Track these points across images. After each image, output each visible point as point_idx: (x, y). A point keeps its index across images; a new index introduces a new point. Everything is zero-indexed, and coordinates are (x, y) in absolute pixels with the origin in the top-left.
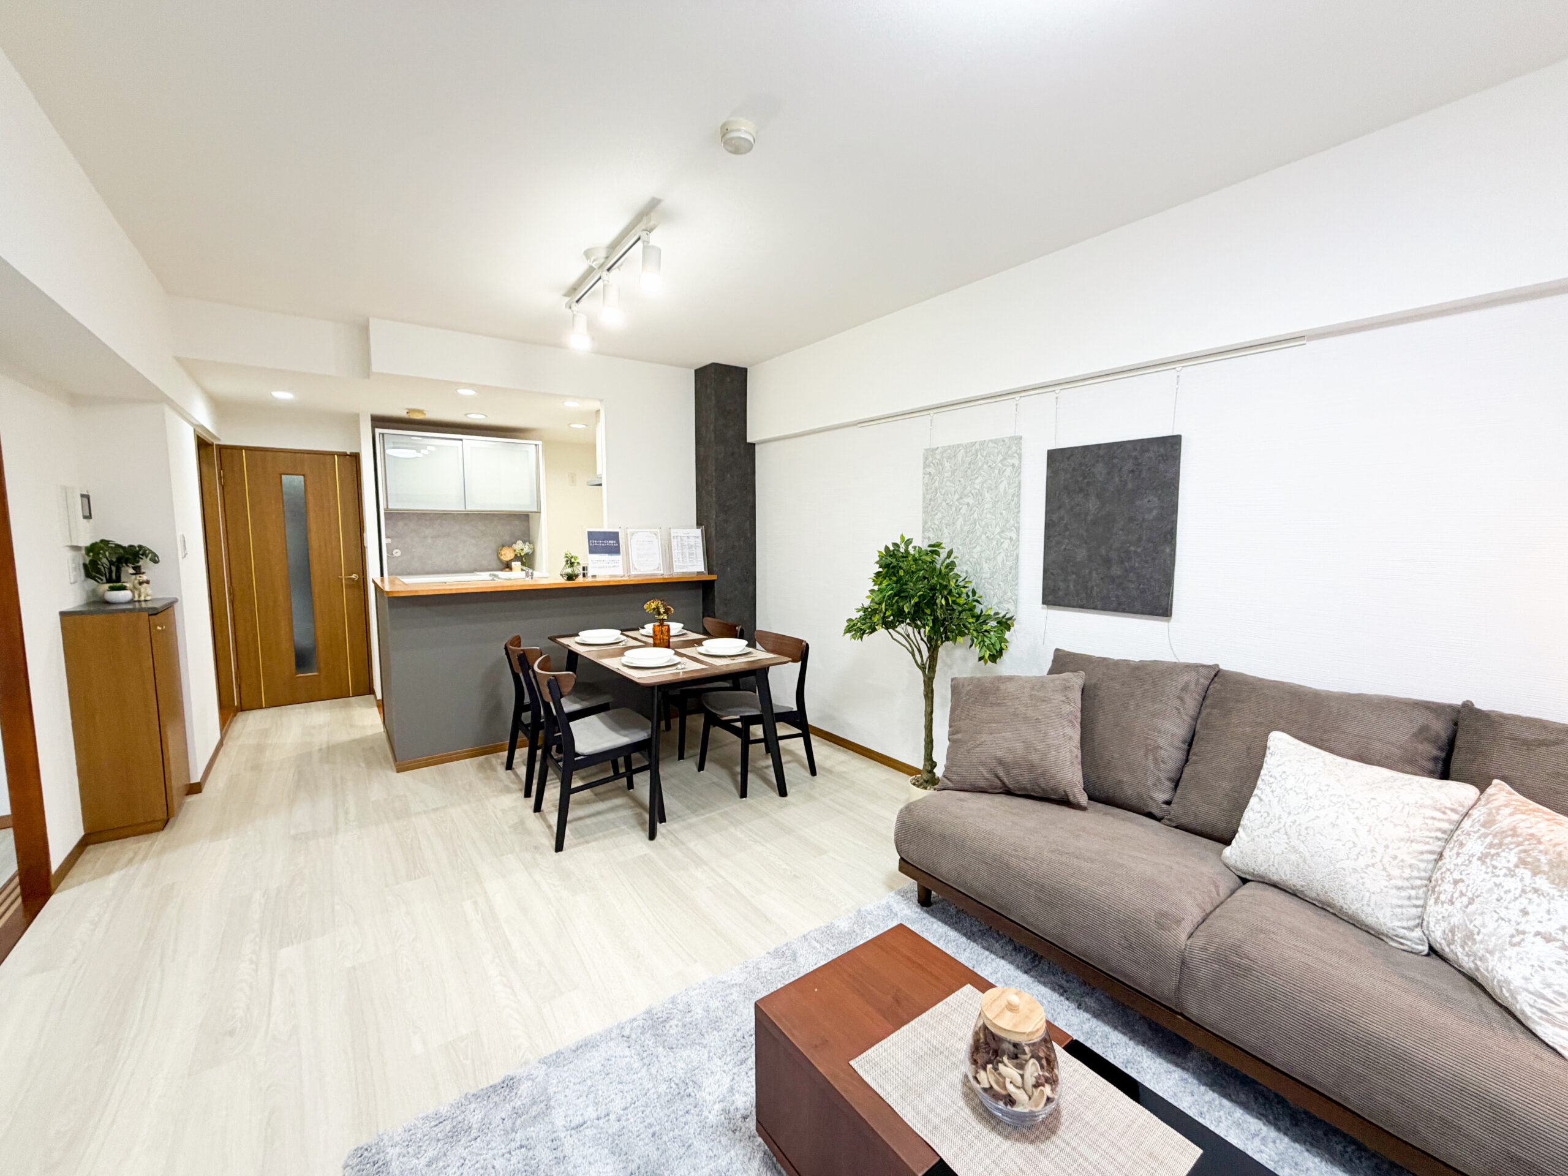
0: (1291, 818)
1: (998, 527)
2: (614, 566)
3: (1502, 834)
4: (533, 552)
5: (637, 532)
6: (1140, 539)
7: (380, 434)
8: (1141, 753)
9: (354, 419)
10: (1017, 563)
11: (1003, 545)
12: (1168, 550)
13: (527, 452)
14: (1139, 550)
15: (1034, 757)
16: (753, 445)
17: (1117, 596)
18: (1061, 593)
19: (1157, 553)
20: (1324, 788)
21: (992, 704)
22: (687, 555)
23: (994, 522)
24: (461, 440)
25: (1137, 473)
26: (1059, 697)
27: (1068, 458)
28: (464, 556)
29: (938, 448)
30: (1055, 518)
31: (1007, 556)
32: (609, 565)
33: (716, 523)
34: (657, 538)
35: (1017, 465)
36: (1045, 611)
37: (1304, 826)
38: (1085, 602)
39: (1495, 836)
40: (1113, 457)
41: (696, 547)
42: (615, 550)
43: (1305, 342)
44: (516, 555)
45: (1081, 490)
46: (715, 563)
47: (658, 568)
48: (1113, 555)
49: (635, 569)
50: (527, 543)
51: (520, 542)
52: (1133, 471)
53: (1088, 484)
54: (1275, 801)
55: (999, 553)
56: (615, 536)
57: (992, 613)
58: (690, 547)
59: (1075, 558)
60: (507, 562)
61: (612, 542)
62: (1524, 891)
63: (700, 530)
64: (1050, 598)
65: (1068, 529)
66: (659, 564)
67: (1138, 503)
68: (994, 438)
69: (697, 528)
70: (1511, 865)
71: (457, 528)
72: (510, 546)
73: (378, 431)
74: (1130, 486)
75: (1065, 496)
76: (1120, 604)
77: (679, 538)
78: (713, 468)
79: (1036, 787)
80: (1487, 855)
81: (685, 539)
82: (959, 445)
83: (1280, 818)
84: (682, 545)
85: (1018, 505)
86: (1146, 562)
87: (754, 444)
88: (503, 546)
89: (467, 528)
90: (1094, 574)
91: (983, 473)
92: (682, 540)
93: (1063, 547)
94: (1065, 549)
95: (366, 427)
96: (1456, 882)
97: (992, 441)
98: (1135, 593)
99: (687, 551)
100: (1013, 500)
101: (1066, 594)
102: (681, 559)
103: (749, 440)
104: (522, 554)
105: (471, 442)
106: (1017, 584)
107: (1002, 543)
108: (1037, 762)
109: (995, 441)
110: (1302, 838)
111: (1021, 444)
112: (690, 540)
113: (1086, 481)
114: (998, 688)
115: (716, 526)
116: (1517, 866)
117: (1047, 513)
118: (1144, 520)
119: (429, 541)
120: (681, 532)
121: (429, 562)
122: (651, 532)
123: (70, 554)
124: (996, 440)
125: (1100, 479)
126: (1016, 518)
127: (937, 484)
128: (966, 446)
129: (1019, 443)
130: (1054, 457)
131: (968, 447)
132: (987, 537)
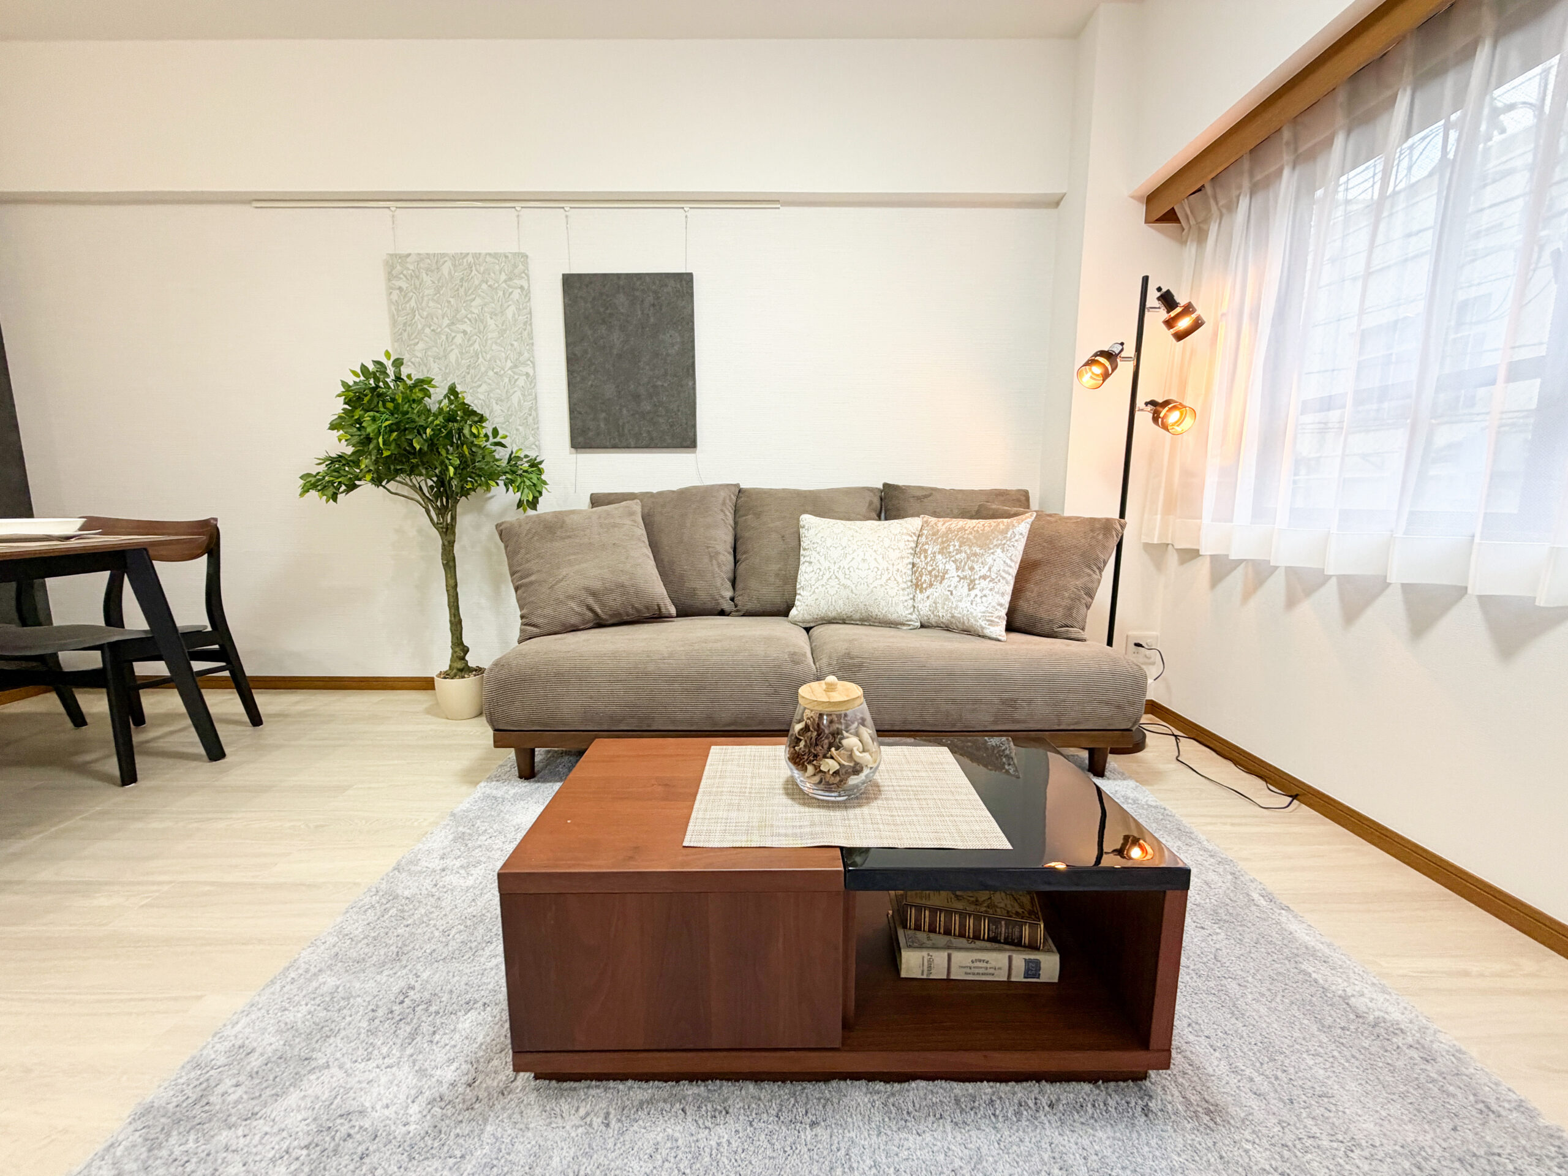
0: (837, 566)
1: (509, 361)
3: (946, 534)
6: (666, 374)
8: (706, 560)
10: (536, 402)
11: (517, 383)
12: (690, 384)
14: (666, 385)
15: (624, 579)
17: (649, 432)
18: (590, 434)
19: (682, 386)
20: (851, 539)
21: (562, 538)
23: (503, 354)
25: (658, 307)
26: (628, 522)
27: (587, 286)
29: (409, 255)
30: (578, 350)
31: (524, 395)
35: (526, 288)
36: (575, 456)
37: (846, 567)
38: (617, 440)
39: (943, 537)
40: (634, 289)
43: (779, 206)
45: (604, 322)
48: (642, 391)
52: (654, 305)
53: (611, 315)
54: (822, 559)
55: (515, 392)
57: (522, 456)
59: (603, 395)
62: (968, 558)
64: (581, 439)
65: (594, 364)
67: (661, 337)
68: (492, 252)
70: (957, 547)
74: (652, 320)
75: (587, 328)
76: (652, 439)
79: (630, 611)
80: (943, 549)
82: (443, 255)
83: (829, 568)
85: (531, 336)
86: (673, 396)
90: (624, 411)
91: (482, 294)
93: (590, 383)
94: (592, 386)
96: (930, 572)
97: (490, 254)
98: (665, 427)
100: (525, 330)
101: (598, 434)
106: (538, 428)
107: (516, 380)
108: (627, 583)
109: (495, 256)
110: (847, 576)
111: (527, 263)
113: (608, 311)
114: (564, 522)
116: (960, 546)
117: (568, 345)
118: (668, 355)
124: (496, 254)
125: (622, 311)
126: (531, 351)
127: (413, 303)
128: (453, 257)
129: (526, 263)
130: (570, 282)
131: (457, 259)
132: (496, 373)
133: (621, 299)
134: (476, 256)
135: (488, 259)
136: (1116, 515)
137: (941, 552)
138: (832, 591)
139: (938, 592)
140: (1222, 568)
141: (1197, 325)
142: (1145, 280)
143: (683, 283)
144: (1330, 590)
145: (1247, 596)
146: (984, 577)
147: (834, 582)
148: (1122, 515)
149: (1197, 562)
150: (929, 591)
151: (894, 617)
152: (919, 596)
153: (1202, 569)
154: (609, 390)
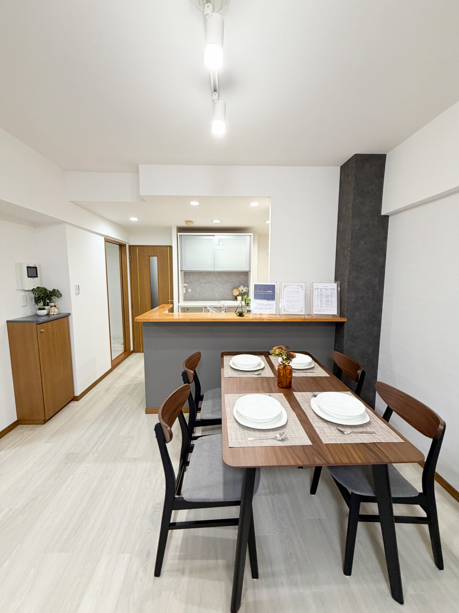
2: (270, 308)
4: (248, 292)
5: (288, 285)
7: (180, 235)
9: (170, 228)
13: (246, 239)
16: (386, 217)
22: (325, 302)
24: (214, 235)
28: (217, 293)
32: (267, 307)
33: (349, 279)
34: (303, 290)
41: (332, 296)
42: (271, 297)
44: (240, 293)
46: (346, 309)
47: (301, 310)
49: (285, 310)
50: (246, 287)
51: (242, 286)
56: (272, 288)
58: (327, 296)
60: (236, 296)
61: (270, 292)
63: (336, 284)
66: (303, 308)
69: (335, 283)
71: (215, 279)
72: (237, 288)
73: (179, 234)
77: (319, 290)
78: (350, 237)
81: (324, 290)
84: (321, 295)
87: (388, 216)
88: (234, 288)
89: (219, 279)
92: (321, 291)
95: (174, 231)
99: (324, 299)
102: (319, 305)
103: (383, 213)
104: (243, 293)
105: (218, 236)
112: (328, 291)
115: (349, 282)
119: (203, 285)
120: (321, 286)
121: (203, 295)
122: (298, 285)
123: (23, 294)
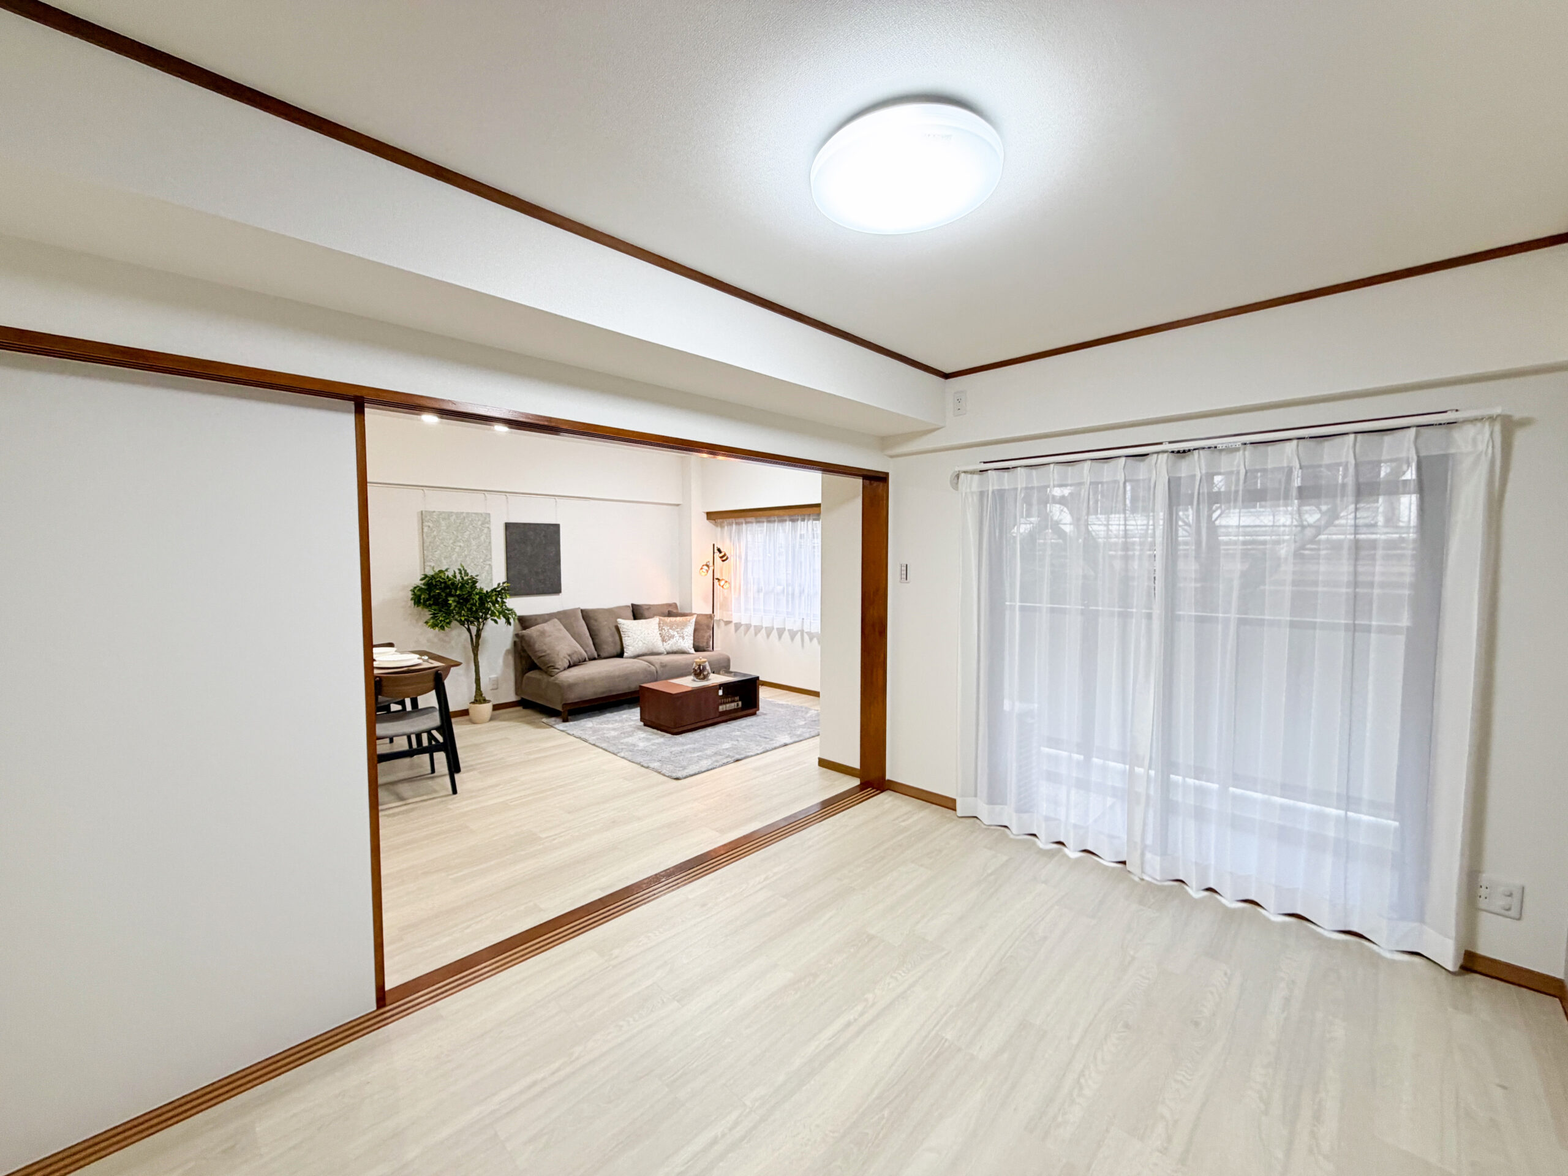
0: (636, 636)
6: (549, 564)
10: (492, 577)
14: (549, 568)
17: (542, 587)
18: (517, 587)
19: (555, 569)
20: (635, 626)
25: (544, 538)
27: (516, 529)
30: (512, 554)
35: (489, 528)
37: (639, 637)
40: (535, 530)
45: (522, 543)
48: (539, 571)
53: (526, 539)
54: (632, 636)
59: (523, 572)
65: (518, 559)
67: (546, 548)
68: (475, 512)
74: (544, 542)
75: (516, 545)
76: (543, 590)
79: (578, 660)
85: (491, 548)
86: (552, 573)
90: (532, 579)
91: (470, 530)
94: (518, 569)
97: (473, 513)
98: (548, 585)
100: (489, 545)
101: (519, 587)
109: (476, 514)
116: (675, 626)
117: (507, 552)
118: (550, 556)
125: (530, 538)
126: (491, 555)
127: (435, 533)
128: (457, 514)
129: (489, 517)
130: (508, 526)
131: (458, 514)
132: (475, 564)
133: (531, 533)
134: (468, 513)
135: (473, 515)
136: (711, 613)
137: (671, 629)
138: (640, 645)
139: (671, 642)
140: (738, 626)
141: (727, 559)
142: (714, 545)
143: (556, 527)
144: (763, 631)
145: (745, 634)
146: (687, 636)
147: (640, 642)
148: (713, 612)
149: (730, 625)
150: (669, 642)
151: (660, 651)
152: (665, 644)
153: (732, 626)
154: (526, 571)
